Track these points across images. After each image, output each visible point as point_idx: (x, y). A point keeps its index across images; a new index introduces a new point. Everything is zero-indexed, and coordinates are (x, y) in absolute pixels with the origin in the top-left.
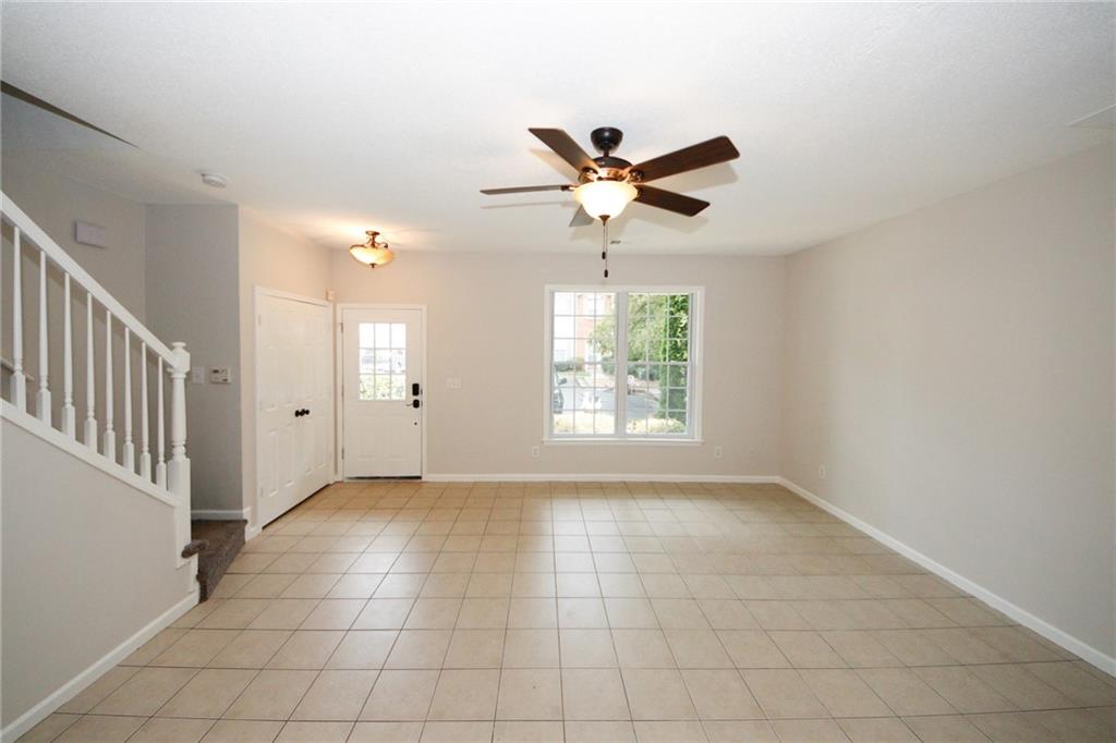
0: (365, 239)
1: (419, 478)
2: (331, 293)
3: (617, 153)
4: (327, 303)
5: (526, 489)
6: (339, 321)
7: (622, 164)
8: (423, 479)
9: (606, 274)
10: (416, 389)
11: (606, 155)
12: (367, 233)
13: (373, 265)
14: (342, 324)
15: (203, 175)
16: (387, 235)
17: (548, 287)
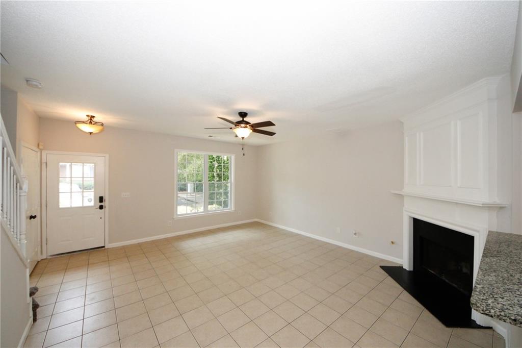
0: (86, 119)
1: (104, 247)
2: (41, 144)
3: (245, 119)
4: (37, 149)
5: (168, 241)
6: (44, 160)
7: (247, 123)
8: (106, 247)
9: (244, 155)
10: (101, 199)
11: (243, 119)
12: (87, 116)
13: (91, 133)
14: (46, 163)
15: (27, 81)
16: (99, 118)
17: (176, 150)
